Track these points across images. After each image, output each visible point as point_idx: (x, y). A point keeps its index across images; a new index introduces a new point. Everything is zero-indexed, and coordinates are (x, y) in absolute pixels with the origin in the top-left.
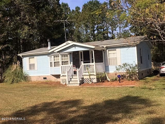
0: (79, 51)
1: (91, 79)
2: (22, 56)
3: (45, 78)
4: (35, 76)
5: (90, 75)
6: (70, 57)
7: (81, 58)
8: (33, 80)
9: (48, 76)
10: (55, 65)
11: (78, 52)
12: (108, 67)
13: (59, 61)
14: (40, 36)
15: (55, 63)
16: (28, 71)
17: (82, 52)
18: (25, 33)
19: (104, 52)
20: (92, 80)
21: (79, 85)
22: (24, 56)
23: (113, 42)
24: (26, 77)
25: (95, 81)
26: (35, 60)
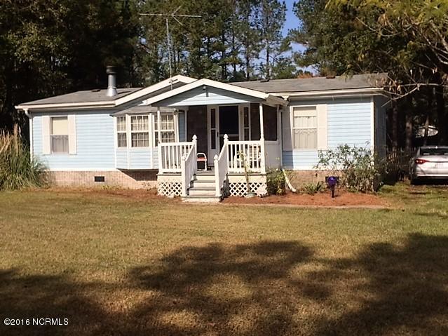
0: (206, 105)
1: (251, 186)
2: (29, 111)
3: (99, 179)
4: (67, 172)
5: (248, 174)
6: (179, 121)
7: (213, 126)
8: (62, 181)
9: (109, 172)
10: (134, 143)
11: (204, 107)
12: (289, 154)
13: (146, 131)
14: (68, 56)
15: (134, 137)
16: (47, 156)
17: (214, 110)
18: (30, 44)
19: (281, 111)
20: (253, 189)
21: (219, 200)
22: (35, 113)
23: (301, 86)
24: (40, 172)
25: (262, 190)
26: (69, 126)
